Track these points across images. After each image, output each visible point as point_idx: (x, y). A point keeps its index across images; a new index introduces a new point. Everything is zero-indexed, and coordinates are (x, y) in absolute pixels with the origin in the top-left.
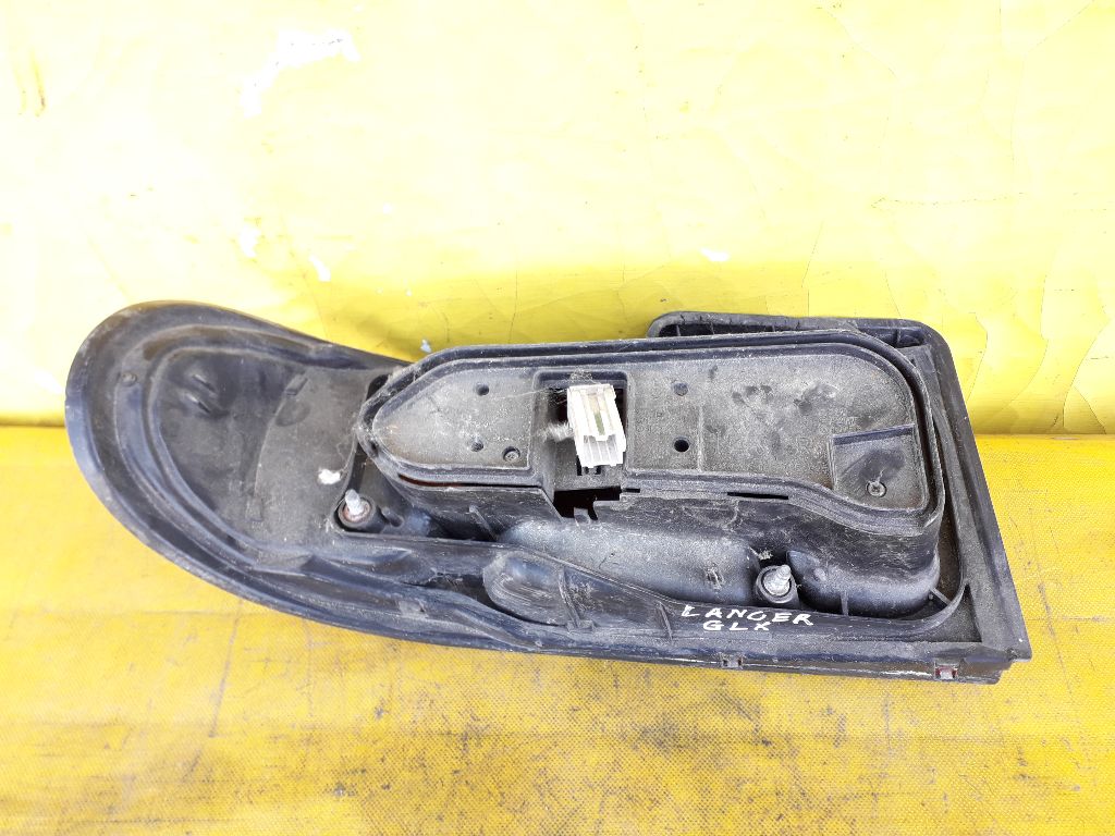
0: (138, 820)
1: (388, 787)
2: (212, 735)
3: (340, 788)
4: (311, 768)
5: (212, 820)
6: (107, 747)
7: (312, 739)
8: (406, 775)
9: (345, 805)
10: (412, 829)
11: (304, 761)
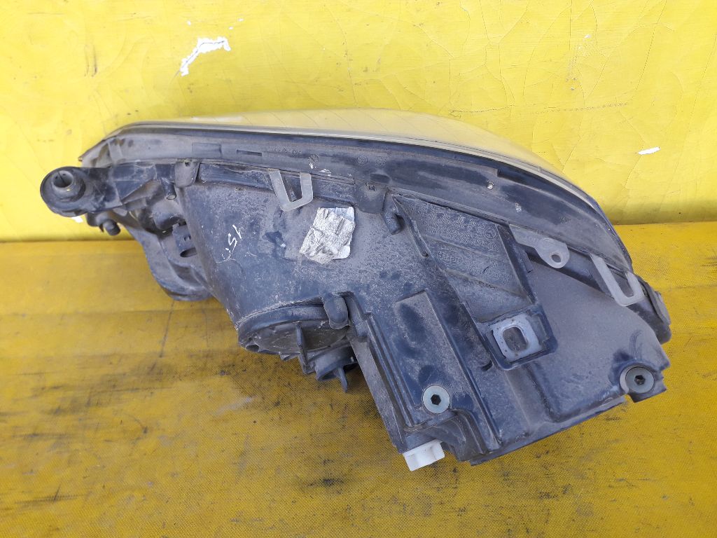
0: (128, 390)
1: (245, 370)
2: (161, 356)
3: (223, 373)
4: (209, 365)
5: (162, 388)
6: (111, 363)
7: (209, 355)
8: (254, 366)
9: (225, 378)
10: (257, 385)
11: (205, 364)
